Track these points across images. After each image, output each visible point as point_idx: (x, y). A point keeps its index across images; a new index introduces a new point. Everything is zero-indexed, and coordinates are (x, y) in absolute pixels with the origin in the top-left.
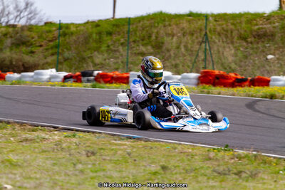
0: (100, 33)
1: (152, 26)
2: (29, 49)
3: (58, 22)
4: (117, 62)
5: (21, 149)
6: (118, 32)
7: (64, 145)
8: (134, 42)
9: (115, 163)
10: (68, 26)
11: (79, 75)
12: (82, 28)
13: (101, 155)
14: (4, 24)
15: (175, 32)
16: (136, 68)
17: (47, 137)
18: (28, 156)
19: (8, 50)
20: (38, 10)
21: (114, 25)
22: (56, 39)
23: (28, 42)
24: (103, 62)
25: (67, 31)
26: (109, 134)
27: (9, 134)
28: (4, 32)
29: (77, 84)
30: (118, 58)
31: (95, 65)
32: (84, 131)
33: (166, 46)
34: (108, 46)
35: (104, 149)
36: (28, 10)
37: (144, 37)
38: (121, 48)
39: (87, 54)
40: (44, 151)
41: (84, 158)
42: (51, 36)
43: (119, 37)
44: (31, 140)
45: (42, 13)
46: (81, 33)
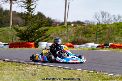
0: (118, 28)
11: (103, 45)
22: (100, 31)
23: (89, 32)
28: (80, 28)
31: (115, 41)
39: (113, 37)
42: (98, 29)
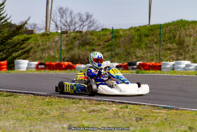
0: (140, 36)
1: (176, 30)
2: (92, 47)
3: (111, 28)
4: (152, 55)
5: (90, 117)
6: (153, 34)
7: (120, 114)
8: (164, 41)
9: (156, 126)
10: (117, 31)
11: (126, 65)
12: (128, 32)
13: (146, 120)
14: (72, 31)
15: (192, 33)
16: (166, 59)
17: (108, 108)
18: (96, 122)
19: (77, 48)
20: (96, 20)
21: (149, 30)
22: (109, 41)
23: (91, 42)
24: (143, 56)
25: (117, 35)
26: (151, 106)
27: (82, 107)
28: (74, 36)
29: (126, 71)
30: (153, 52)
31: (137, 57)
32: (134, 104)
33: (186, 43)
34: (146, 44)
35: (148, 116)
36: (88, 20)
37: (171, 37)
38: (154, 45)
39: (132, 50)
40: (106, 119)
41: (134, 123)
42: (106, 38)
43: (153, 38)
44: (97, 111)
45: (98, 22)
46: (127, 35)
